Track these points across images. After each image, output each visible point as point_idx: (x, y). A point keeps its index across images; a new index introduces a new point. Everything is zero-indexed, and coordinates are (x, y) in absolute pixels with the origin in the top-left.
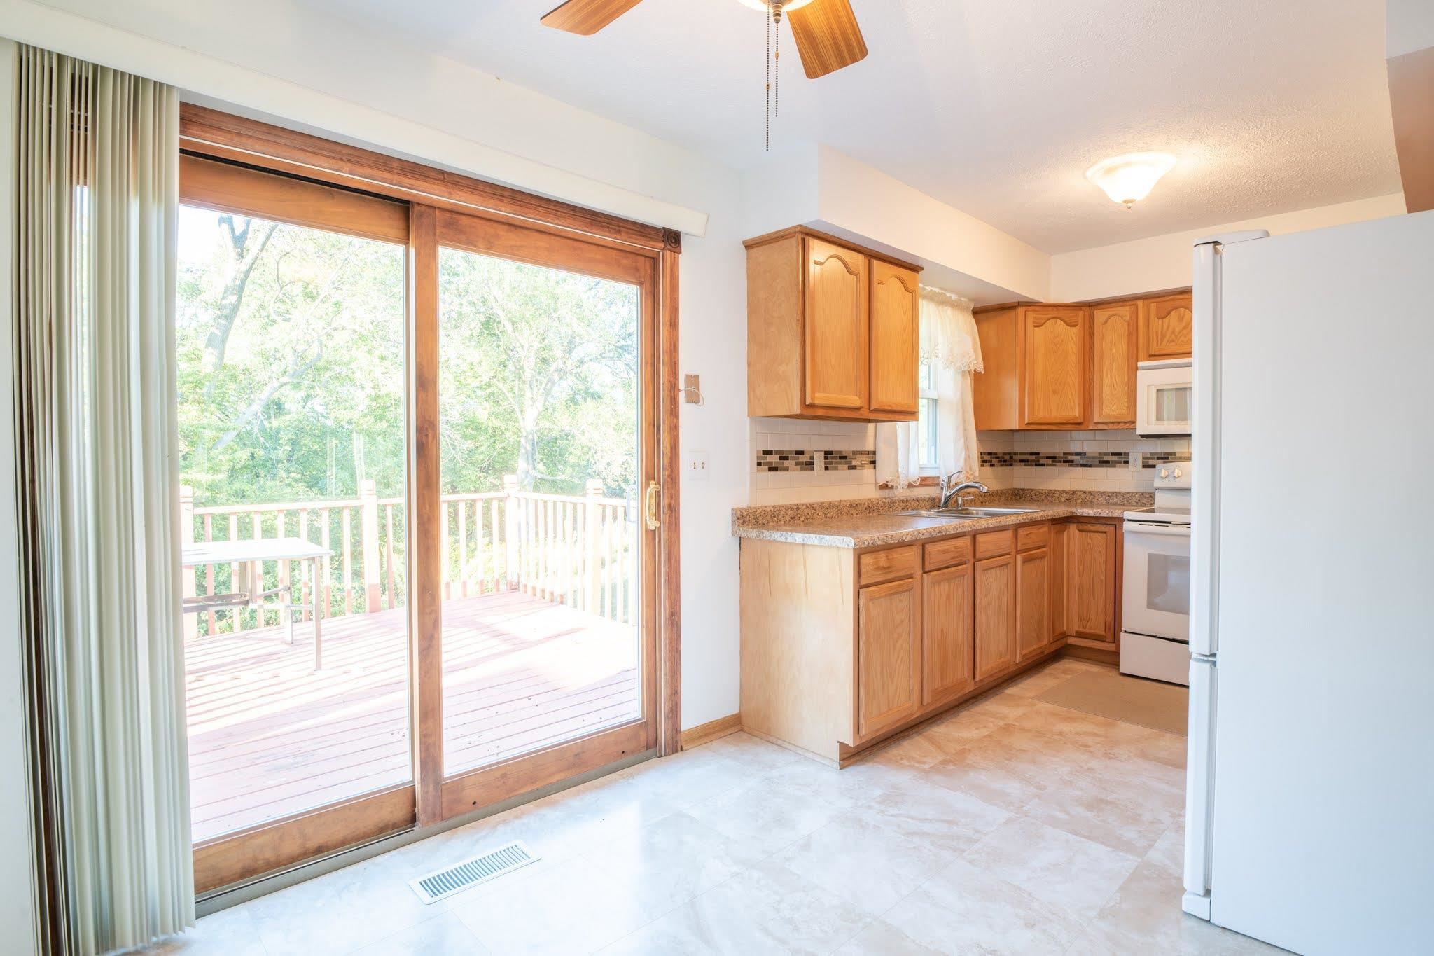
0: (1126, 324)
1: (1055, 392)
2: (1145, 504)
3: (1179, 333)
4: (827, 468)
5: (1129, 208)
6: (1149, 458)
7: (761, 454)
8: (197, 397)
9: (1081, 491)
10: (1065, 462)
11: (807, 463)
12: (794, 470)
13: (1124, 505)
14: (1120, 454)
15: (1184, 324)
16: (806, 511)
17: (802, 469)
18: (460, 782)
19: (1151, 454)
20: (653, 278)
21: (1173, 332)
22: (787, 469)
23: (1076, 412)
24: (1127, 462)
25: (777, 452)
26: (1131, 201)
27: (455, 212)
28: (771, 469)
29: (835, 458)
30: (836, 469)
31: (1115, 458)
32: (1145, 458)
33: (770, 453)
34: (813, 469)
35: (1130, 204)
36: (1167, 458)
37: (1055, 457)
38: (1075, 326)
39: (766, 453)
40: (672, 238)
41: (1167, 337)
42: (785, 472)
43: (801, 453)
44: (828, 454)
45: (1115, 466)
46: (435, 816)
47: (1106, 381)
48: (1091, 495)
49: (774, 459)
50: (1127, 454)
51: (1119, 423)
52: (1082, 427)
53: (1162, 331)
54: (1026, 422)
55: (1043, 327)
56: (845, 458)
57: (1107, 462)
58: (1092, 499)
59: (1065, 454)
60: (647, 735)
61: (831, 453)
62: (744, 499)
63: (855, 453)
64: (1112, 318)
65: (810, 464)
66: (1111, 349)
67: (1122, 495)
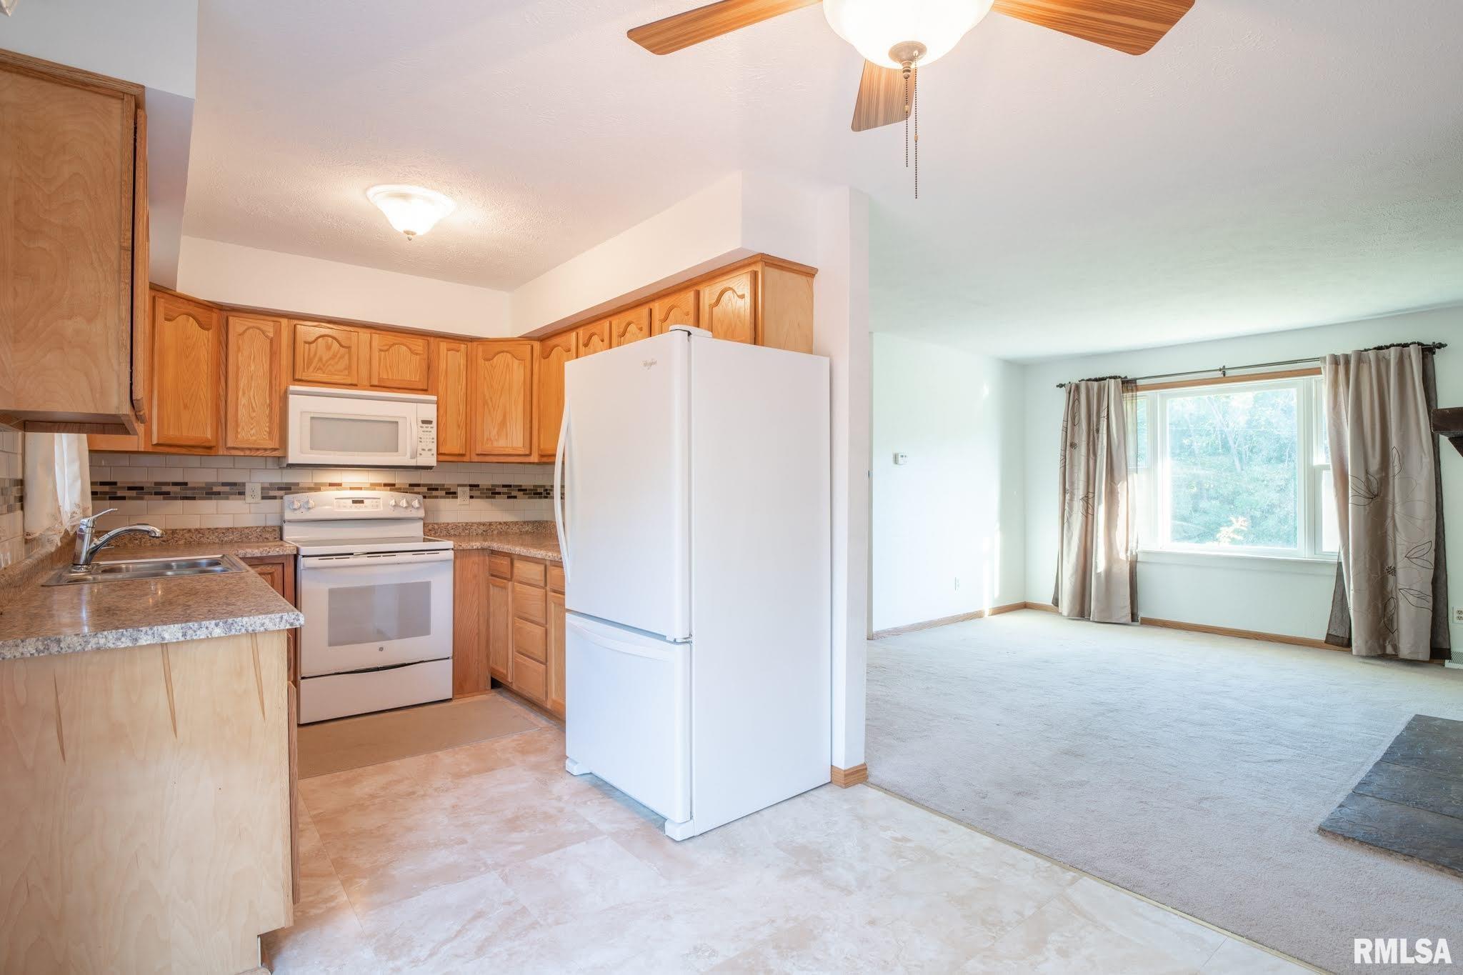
0: (269, 341)
1: (186, 407)
2: (267, 539)
3: (327, 362)
5: (410, 240)
6: (268, 489)
9: (183, 530)
10: (156, 494)
13: (242, 542)
14: (235, 484)
15: (331, 353)
19: (271, 484)
21: (320, 359)
23: (207, 433)
24: (242, 493)
26: (413, 234)
31: (227, 489)
32: (263, 489)
35: (411, 236)
36: (290, 489)
37: (142, 488)
38: (208, 329)
41: (314, 365)
45: (227, 499)
47: (243, 401)
48: (199, 533)
50: (244, 484)
51: (258, 449)
52: (213, 452)
53: (309, 355)
54: (155, 442)
55: (174, 321)
57: (219, 493)
58: (200, 537)
59: (157, 484)
64: (251, 330)
66: (249, 365)
67: (241, 531)
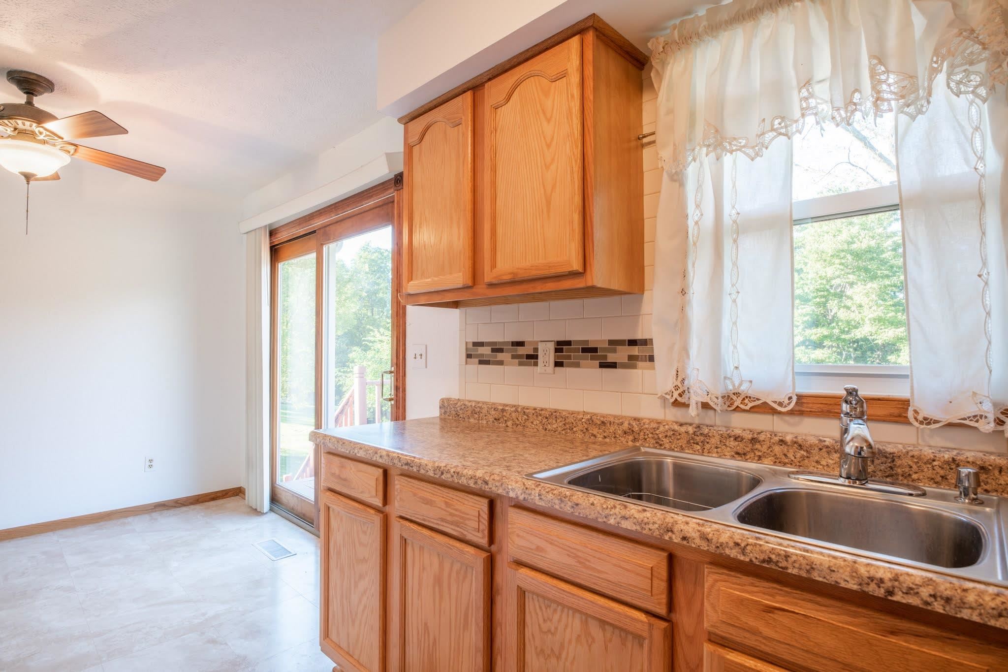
4: (558, 364)
7: (470, 346)
11: (529, 357)
12: (509, 364)
16: (514, 415)
17: (521, 364)
22: (501, 363)
25: (489, 344)
28: (481, 362)
29: (576, 350)
30: (577, 365)
33: (481, 344)
34: (536, 364)
39: (476, 344)
42: (499, 367)
43: (521, 344)
44: (561, 346)
49: (486, 351)
56: (595, 350)
61: (568, 343)
62: (455, 391)
63: (613, 343)
65: (533, 357)
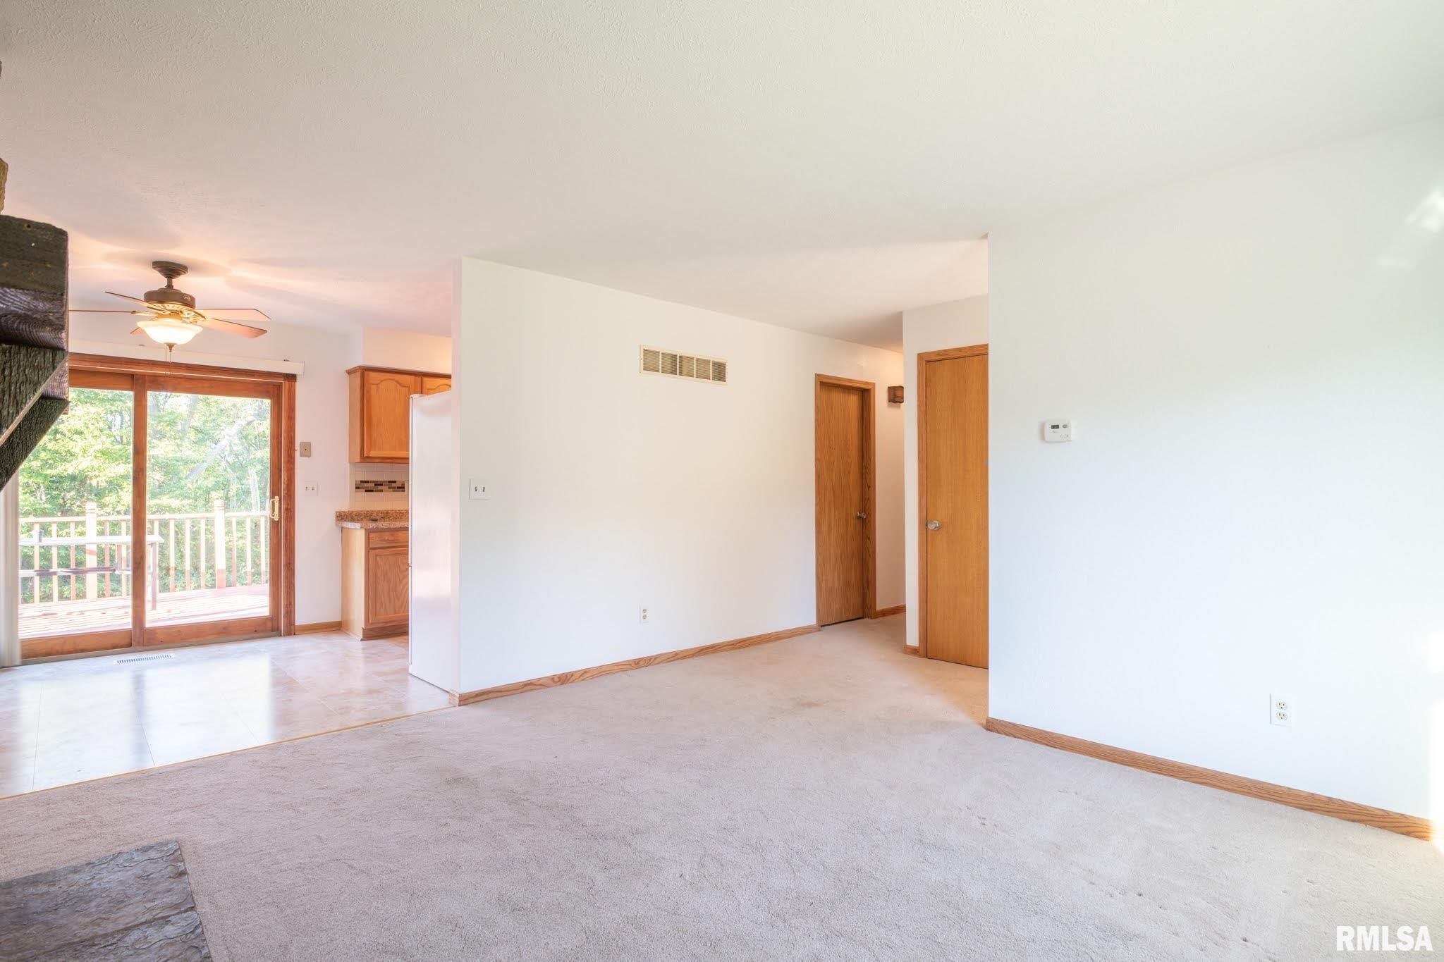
7: (358, 483)
8: (173, 434)
11: (399, 488)
12: (387, 491)
16: (395, 514)
17: (394, 491)
18: (153, 631)
20: (278, 394)
22: (381, 491)
25: (372, 482)
27: (155, 376)
28: (367, 491)
33: (366, 482)
39: (362, 482)
40: (292, 378)
42: (380, 493)
46: (139, 644)
49: (370, 485)
60: (272, 625)
62: (345, 507)
